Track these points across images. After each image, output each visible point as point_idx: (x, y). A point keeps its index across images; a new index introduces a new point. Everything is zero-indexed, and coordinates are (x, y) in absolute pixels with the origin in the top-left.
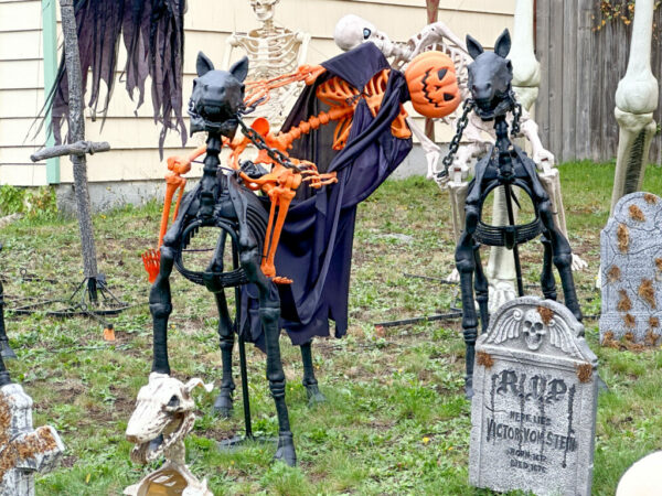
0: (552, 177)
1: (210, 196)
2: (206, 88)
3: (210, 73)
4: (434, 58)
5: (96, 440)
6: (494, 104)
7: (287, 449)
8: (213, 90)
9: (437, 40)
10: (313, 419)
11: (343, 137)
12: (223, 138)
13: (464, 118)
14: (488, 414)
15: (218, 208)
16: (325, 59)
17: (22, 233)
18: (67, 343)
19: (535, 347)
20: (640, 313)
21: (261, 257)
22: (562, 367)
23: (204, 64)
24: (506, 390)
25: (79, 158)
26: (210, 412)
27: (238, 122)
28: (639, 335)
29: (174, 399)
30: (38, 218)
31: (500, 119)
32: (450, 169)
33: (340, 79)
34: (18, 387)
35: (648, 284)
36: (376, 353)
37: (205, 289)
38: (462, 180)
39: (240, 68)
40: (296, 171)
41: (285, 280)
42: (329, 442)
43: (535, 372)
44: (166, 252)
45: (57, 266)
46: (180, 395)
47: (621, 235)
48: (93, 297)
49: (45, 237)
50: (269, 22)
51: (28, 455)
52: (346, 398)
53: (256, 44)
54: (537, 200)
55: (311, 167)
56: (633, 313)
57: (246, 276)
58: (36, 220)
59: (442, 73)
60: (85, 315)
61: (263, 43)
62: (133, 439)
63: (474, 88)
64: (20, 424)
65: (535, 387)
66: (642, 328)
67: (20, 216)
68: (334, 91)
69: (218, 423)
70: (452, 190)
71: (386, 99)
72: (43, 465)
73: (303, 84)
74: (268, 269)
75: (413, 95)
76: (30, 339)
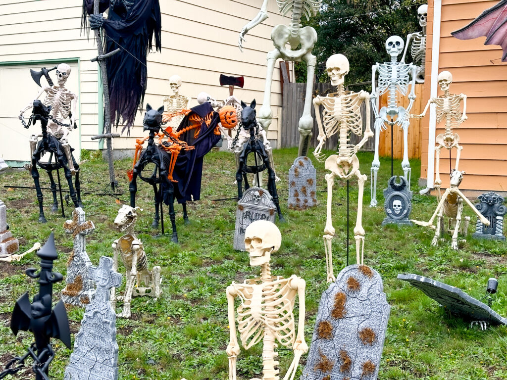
0: (269, 150)
1: (150, 152)
2: (149, 115)
3: (151, 111)
4: (230, 108)
5: (111, 235)
6: (250, 124)
7: (175, 238)
8: (151, 116)
9: (233, 102)
10: (186, 229)
11: (197, 134)
12: (155, 133)
13: (239, 129)
14: (241, 226)
15: (153, 156)
16: (192, 107)
17: (89, 166)
18: (102, 204)
19: (257, 203)
20: (301, 197)
21: (167, 173)
22: (265, 210)
23: (149, 108)
24: (247, 218)
25: (109, 139)
26: (150, 227)
27: (160, 128)
28: (301, 205)
29: (130, 213)
30: (95, 162)
31: (252, 130)
32: (235, 146)
33: (197, 115)
34: (81, 208)
35: (305, 188)
36: (211, 210)
37: (148, 184)
38: (239, 150)
39: (161, 109)
40: (180, 145)
41: (175, 181)
42: (190, 236)
43: (256, 212)
44: (135, 170)
45: (101, 178)
46: (132, 211)
47: (296, 171)
48: (113, 189)
49: (97, 168)
50: (177, 93)
51: (83, 230)
52: (198, 223)
53: (172, 101)
54: (264, 157)
55: (185, 144)
56: (299, 198)
57: (163, 179)
58: (94, 162)
59: (231, 113)
60: (110, 195)
61: (175, 100)
62: (116, 224)
63: (242, 119)
64: (81, 220)
65: (256, 217)
66: (302, 203)
67: (88, 161)
68: (194, 118)
69: (152, 230)
70: (236, 153)
71: (212, 122)
72: (88, 233)
73: (184, 116)
74: (170, 177)
75: (221, 120)
76: (89, 202)
